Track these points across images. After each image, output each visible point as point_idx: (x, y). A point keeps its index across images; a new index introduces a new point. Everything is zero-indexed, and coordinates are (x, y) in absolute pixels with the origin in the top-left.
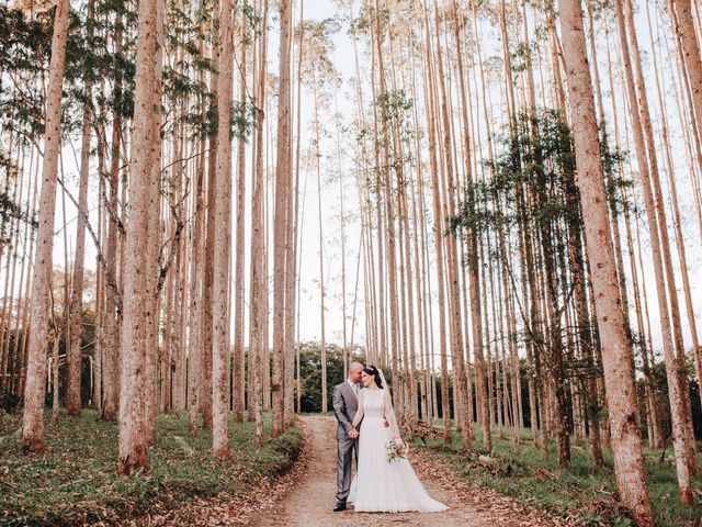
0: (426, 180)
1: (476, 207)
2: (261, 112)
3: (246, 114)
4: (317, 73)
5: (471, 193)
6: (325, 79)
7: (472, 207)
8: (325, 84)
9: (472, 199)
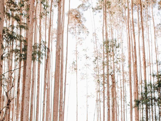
0: (127, 80)
1: (148, 96)
2: (48, 49)
3: (42, 49)
4: (77, 29)
5: (146, 88)
6: (81, 31)
7: (146, 95)
8: (81, 33)
9: (146, 91)
